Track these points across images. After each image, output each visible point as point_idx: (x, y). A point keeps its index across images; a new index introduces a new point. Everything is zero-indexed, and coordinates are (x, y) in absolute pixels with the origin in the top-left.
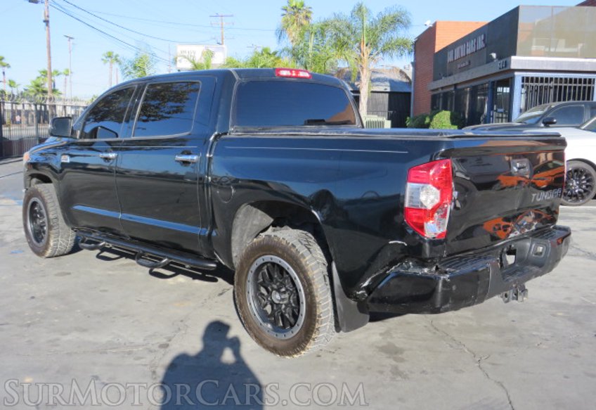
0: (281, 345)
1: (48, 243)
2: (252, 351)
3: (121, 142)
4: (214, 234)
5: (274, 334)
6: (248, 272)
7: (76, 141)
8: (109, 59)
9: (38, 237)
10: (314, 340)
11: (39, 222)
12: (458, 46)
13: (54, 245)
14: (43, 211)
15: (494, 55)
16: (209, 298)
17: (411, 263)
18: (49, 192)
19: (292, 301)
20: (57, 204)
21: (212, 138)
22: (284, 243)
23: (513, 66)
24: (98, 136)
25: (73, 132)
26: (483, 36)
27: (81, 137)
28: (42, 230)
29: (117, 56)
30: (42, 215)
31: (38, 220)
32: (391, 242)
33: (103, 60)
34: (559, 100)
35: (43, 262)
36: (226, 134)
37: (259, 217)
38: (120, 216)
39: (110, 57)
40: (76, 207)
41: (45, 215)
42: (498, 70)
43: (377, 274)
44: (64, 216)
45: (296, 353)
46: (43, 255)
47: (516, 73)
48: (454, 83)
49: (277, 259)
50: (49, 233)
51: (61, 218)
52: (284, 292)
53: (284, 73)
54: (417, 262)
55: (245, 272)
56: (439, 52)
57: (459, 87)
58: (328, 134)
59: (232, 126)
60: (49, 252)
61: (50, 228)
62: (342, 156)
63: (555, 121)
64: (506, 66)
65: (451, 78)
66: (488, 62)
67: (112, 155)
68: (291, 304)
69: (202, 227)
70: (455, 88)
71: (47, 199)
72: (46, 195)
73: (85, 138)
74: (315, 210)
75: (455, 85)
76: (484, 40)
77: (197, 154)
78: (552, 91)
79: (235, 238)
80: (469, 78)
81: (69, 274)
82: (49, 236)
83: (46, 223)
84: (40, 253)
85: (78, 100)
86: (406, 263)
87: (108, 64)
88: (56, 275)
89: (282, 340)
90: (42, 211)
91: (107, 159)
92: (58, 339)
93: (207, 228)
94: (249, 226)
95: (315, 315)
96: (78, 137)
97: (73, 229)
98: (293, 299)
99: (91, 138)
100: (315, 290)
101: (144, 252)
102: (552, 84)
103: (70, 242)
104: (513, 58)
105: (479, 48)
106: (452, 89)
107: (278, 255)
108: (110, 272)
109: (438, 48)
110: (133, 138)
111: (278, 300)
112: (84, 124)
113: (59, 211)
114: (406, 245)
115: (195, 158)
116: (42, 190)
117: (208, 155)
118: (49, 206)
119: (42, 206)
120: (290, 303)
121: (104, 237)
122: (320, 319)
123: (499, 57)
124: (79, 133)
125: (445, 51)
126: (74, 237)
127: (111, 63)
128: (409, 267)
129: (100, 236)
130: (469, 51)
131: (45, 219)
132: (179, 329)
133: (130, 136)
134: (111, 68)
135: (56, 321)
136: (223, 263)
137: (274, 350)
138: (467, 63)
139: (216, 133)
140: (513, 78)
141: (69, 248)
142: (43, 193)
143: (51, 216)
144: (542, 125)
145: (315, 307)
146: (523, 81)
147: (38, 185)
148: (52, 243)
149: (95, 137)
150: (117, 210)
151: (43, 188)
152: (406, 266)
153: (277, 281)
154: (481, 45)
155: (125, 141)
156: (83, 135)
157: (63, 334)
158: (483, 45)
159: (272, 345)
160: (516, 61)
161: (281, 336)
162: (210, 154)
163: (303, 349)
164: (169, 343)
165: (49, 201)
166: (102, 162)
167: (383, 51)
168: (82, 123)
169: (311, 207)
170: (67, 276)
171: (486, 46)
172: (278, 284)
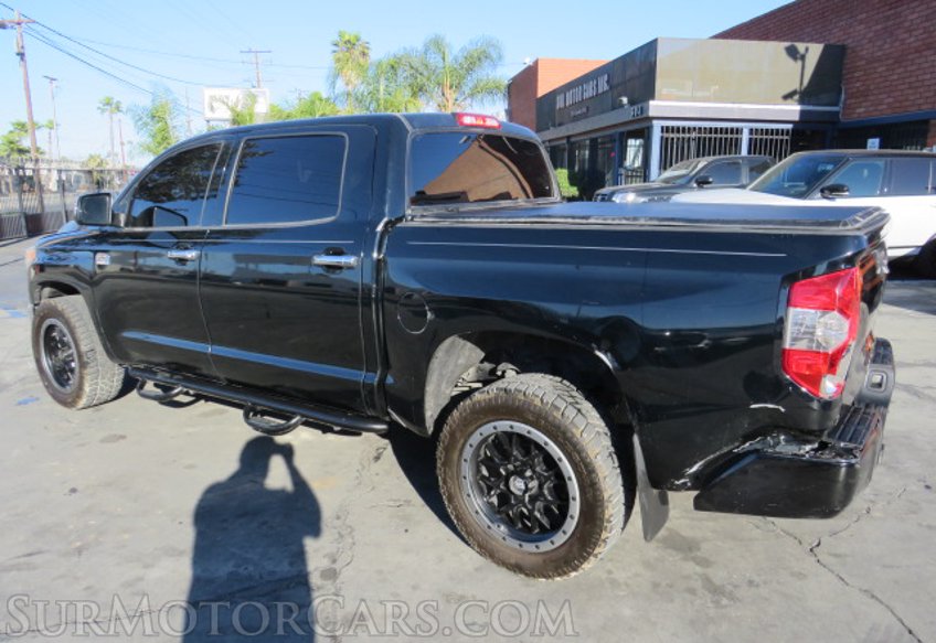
0: (528, 561)
1: (80, 388)
2: (477, 570)
3: (204, 232)
4: (390, 380)
5: (514, 543)
6: (464, 445)
7: (118, 230)
8: (108, 107)
9: (62, 378)
10: (596, 556)
11: (62, 355)
12: (572, 88)
13: (91, 390)
14: (68, 338)
15: (625, 100)
16: (364, 468)
17: (782, 437)
18: (76, 310)
19: (546, 492)
20: (92, 327)
21: (380, 228)
22: (537, 402)
23: (652, 113)
24: (155, 222)
25: (114, 216)
26: (606, 77)
27: (127, 225)
28: (67, 368)
29: (118, 102)
30: (65, 344)
31: (60, 353)
32: (753, 406)
33: (99, 108)
34: (714, 154)
35: (74, 416)
36: (400, 220)
37: (467, 353)
38: (210, 349)
39: (108, 104)
40: (128, 334)
41: (72, 345)
42: (631, 118)
43: (718, 453)
44: (105, 346)
45: (559, 575)
46: (73, 406)
47: (655, 122)
48: (567, 134)
49: (521, 428)
50: (81, 373)
51: (100, 348)
52: (531, 478)
53: (468, 120)
54: (794, 436)
55: (459, 446)
56: (544, 96)
57: (573, 140)
58: (609, 222)
59: (409, 207)
60: (83, 402)
61: (83, 365)
62: (647, 260)
63: (711, 180)
64: (642, 113)
65: (563, 128)
66: (614, 108)
67: (190, 254)
68: (543, 495)
69: (368, 371)
70: (568, 141)
71: (74, 321)
72: (71, 315)
73: (134, 225)
74: (600, 351)
75: (568, 137)
76: (608, 82)
77: (355, 253)
78: (693, 144)
79: (430, 389)
80: (589, 129)
81: (123, 437)
82: (81, 378)
83: (75, 356)
84: (68, 402)
85: (67, 161)
86: (773, 438)
87: (107, 114)
88: (103, 441)
89: (530, 554)
90: (65, 339)
91: (182, 261)
92: (141, 579)
93: (376, 372)
94: (451, 368)
95: (602, 520)
96: (122, 225)
97: (120, 365)
98: (549, 489)
99: (144, 225)
100: (601, 480)
101: (254, 404)
102: (693, 135)
103: (115, 384)
104: (651, 103)
105: (600, 91)
106: (565, 141)
107: (526, 422)
108: (190, 430)
109: (542, 91)
110: (225, 226)
111: (519, 490)
112: (132, 204)
113: (96, 338)
114: (783, 410)
115: (352, 260)
116: (64, 307)
117: (375, 255)
118: (79, 332)
119: (66, 331)
120: (540, 494)
121: (179, 380)
122: (609, 525)
123: (631, 103)
124: (122, 218)
125: (552, 95)
126: (122, 376)
127: (112, 112)
128: (778, 443)
129: (171, 378)
130: (586, 95)
131: (73, 350)
132: (341, 536)
133: (220, 223)
134: (111, 118)
135: (126, 536)
136: (404, 425)
137: (517, 568)
138: (584, 110)
139: (386, 219)
140: (649, 129)
141: (114, 392)
142: (66, 312)
143: (84, 348)
144: (695, 185)
145: (602, 506)
146: (662, 131)
147: (57, 300)
148: (87, 388)
149: (151, 225)
150: (204, 340)
151: (65, 303)
152: (772, 442)
153: (516, 460)
154: (603, 86)
155: (212, 232)
156: (131, 221)
157: (147, 566)
158: (606, 87)
159: (513, 561)
160: (655, 107)
161: (530, 547)
162: (379, 251)
163: (575, 569)
164: (334, 566)
165: (77, 325)
166: (173, 265)
167: (472, 95)
168: (126, 202)
169: (594, 345)
170: (121, 441)
171: (611, 88)
172: (518, 463)
